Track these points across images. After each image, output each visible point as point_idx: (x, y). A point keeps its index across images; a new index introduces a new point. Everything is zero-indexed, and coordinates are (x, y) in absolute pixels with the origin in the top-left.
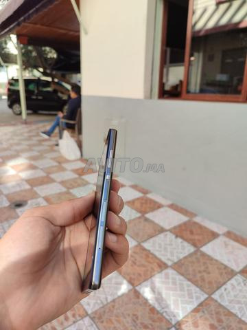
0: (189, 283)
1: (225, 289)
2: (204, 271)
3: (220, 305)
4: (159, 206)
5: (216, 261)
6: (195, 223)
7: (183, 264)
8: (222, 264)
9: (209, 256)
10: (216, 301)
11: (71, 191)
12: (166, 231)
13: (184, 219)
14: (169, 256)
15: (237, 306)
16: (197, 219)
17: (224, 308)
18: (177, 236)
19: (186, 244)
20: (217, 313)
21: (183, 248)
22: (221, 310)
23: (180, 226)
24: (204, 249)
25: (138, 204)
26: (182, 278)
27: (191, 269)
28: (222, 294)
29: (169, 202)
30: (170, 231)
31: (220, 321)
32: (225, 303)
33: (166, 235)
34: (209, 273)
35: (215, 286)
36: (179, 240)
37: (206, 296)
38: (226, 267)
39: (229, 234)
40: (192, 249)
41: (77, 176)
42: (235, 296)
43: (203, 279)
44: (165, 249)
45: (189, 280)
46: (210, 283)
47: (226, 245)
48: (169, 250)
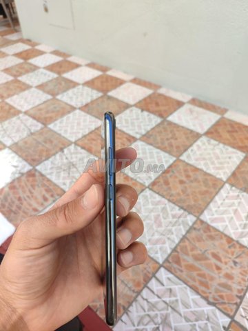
0: (158, 150)
1: (192, 150)
2: (172, 138)
3: (187, 164)
4: (121, 82)
5: (183, 127)
6: (160, 95)
7: (151, 135)
8: (188, 129)
9: (175, 124)
10: (184, 161)
11: (20, 78)
12: (131, 106)
13: (149, 92)
14: (137, 130)
15: (202, 162)
16: (162, 91)
17: (191, 165)
18: (142, 110)
19: (152, 116)
20: (186, 171)
21: (150, 120)
22: (189, 168)
23: (145, 99)
24: (170, 118)
25: (98, 83)
26: (151, 147)
27: (159, 138)
28: (189, 155)
29: (131, 77)
30: (135, 105)
31: (188, 176)
32: (192, 162)
33: (132, 110)
34: (176, 139)
35: (182, 149)
36: (146, 113)
37: (174, 159)
38: (192, 131)
39: (194, 101)
40: (159, 120)
41: (22, 61)
42: (201, 155)
43: (171, 145)
44: (133, 124)
45: (158, 148)
46: (178, 147)
47: (191, 112)
48: (136, 124)
